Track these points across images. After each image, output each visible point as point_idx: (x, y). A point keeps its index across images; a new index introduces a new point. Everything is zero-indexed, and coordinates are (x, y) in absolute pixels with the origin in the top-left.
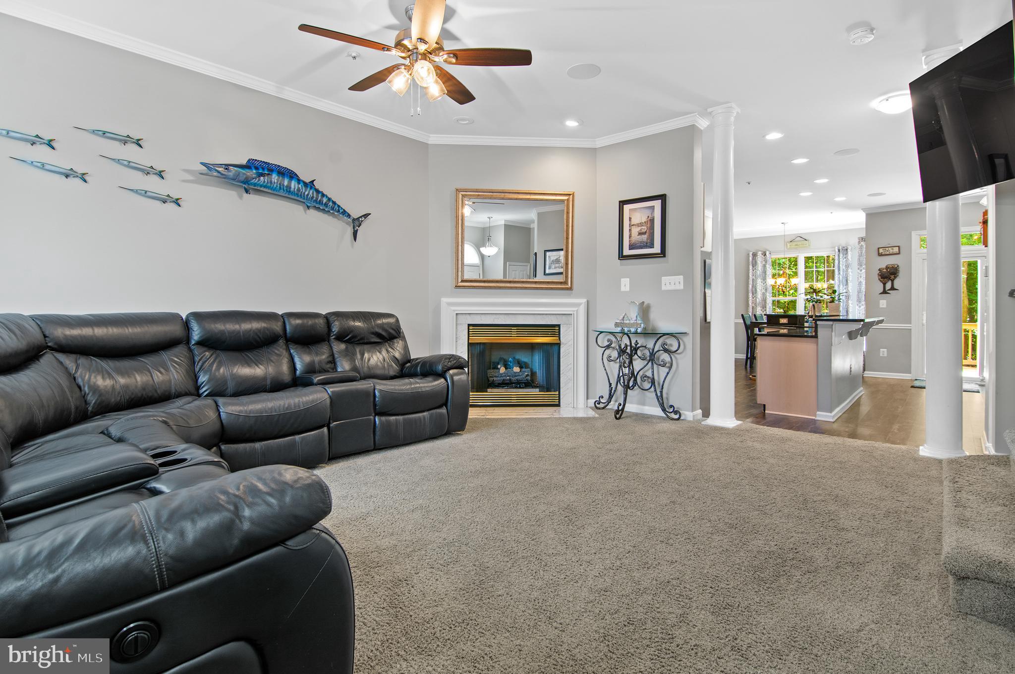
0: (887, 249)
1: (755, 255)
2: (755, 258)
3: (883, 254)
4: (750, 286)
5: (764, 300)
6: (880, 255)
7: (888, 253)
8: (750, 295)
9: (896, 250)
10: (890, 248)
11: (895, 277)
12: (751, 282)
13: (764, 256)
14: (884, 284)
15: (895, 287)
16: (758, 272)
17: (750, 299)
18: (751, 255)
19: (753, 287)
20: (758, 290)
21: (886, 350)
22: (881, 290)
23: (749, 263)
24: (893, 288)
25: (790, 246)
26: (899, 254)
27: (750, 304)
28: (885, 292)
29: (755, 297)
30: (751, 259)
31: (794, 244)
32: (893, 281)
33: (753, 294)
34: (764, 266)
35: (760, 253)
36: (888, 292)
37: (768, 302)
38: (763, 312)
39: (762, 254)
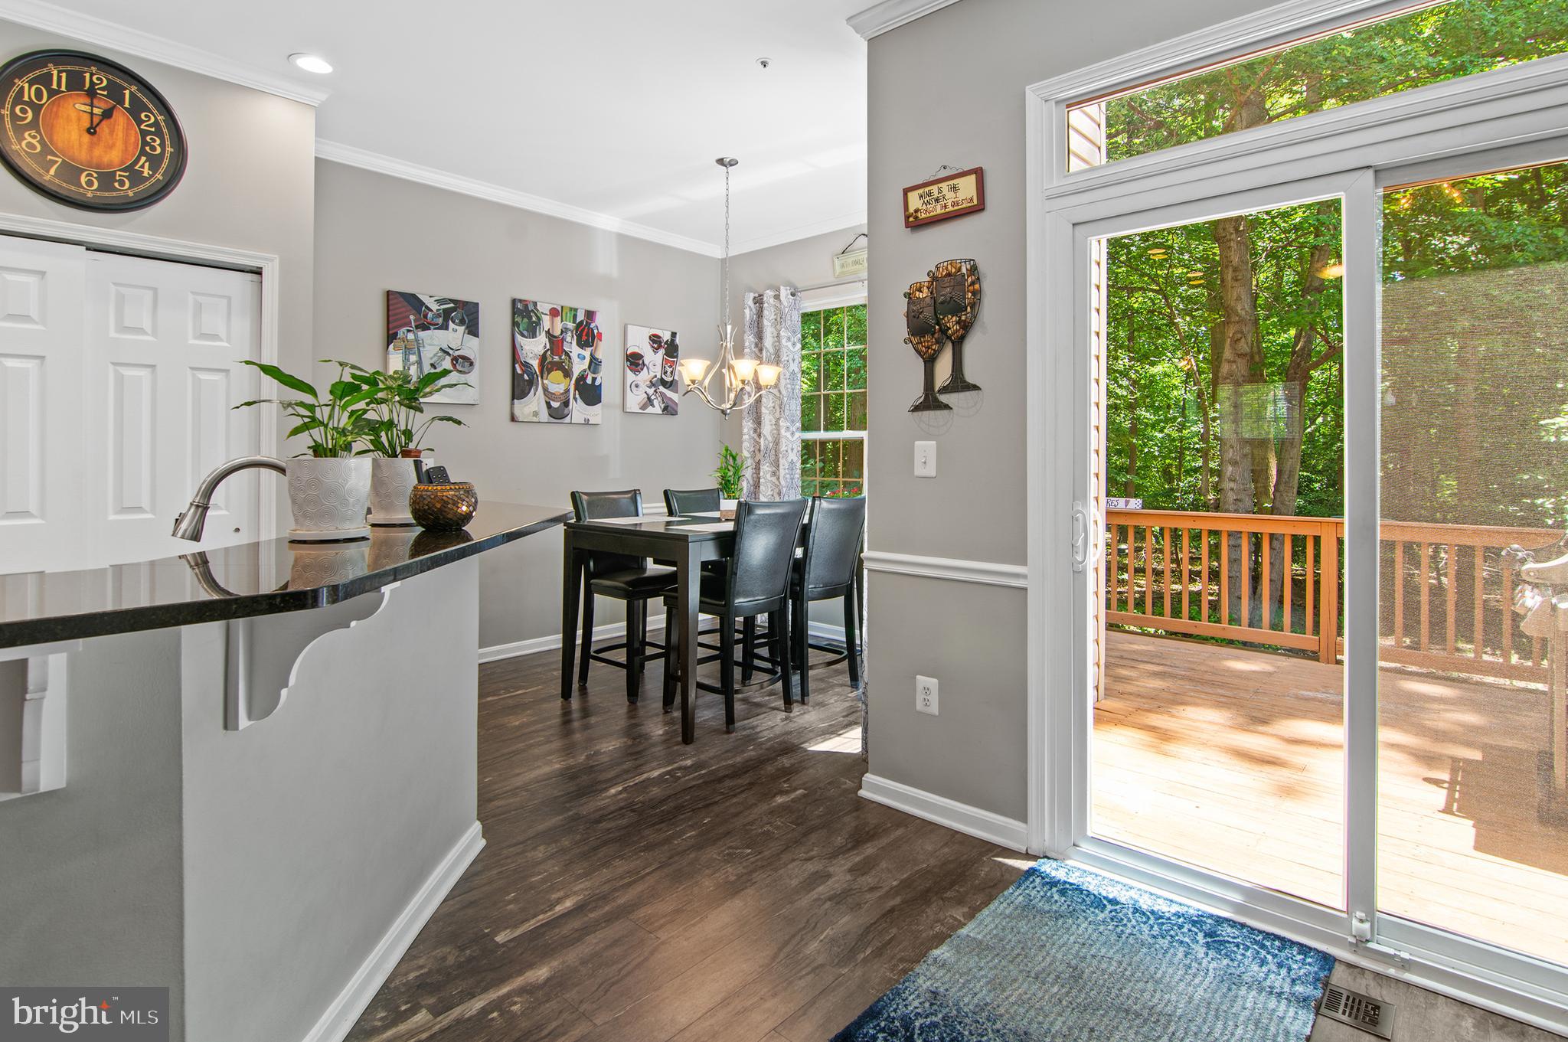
0: (934, 189)
3: (922, 216)
6: (916, 223)
7: (939, 211)
8: (747, 425)
9: (967, 188)
10: (944, 186)
11: (966, 327)
14: (930, 362)
15: (970, 377)
17: (745, 437)
20: (764, 410)
21: (935, 681)
22: (917, 393)
24: (959, 383)
25: (843, 266)
26: (979, 208)
27: (745, 453)
28: (930, 402)
32: (958, 344)
33: (760, 423)
36: (944, 398)
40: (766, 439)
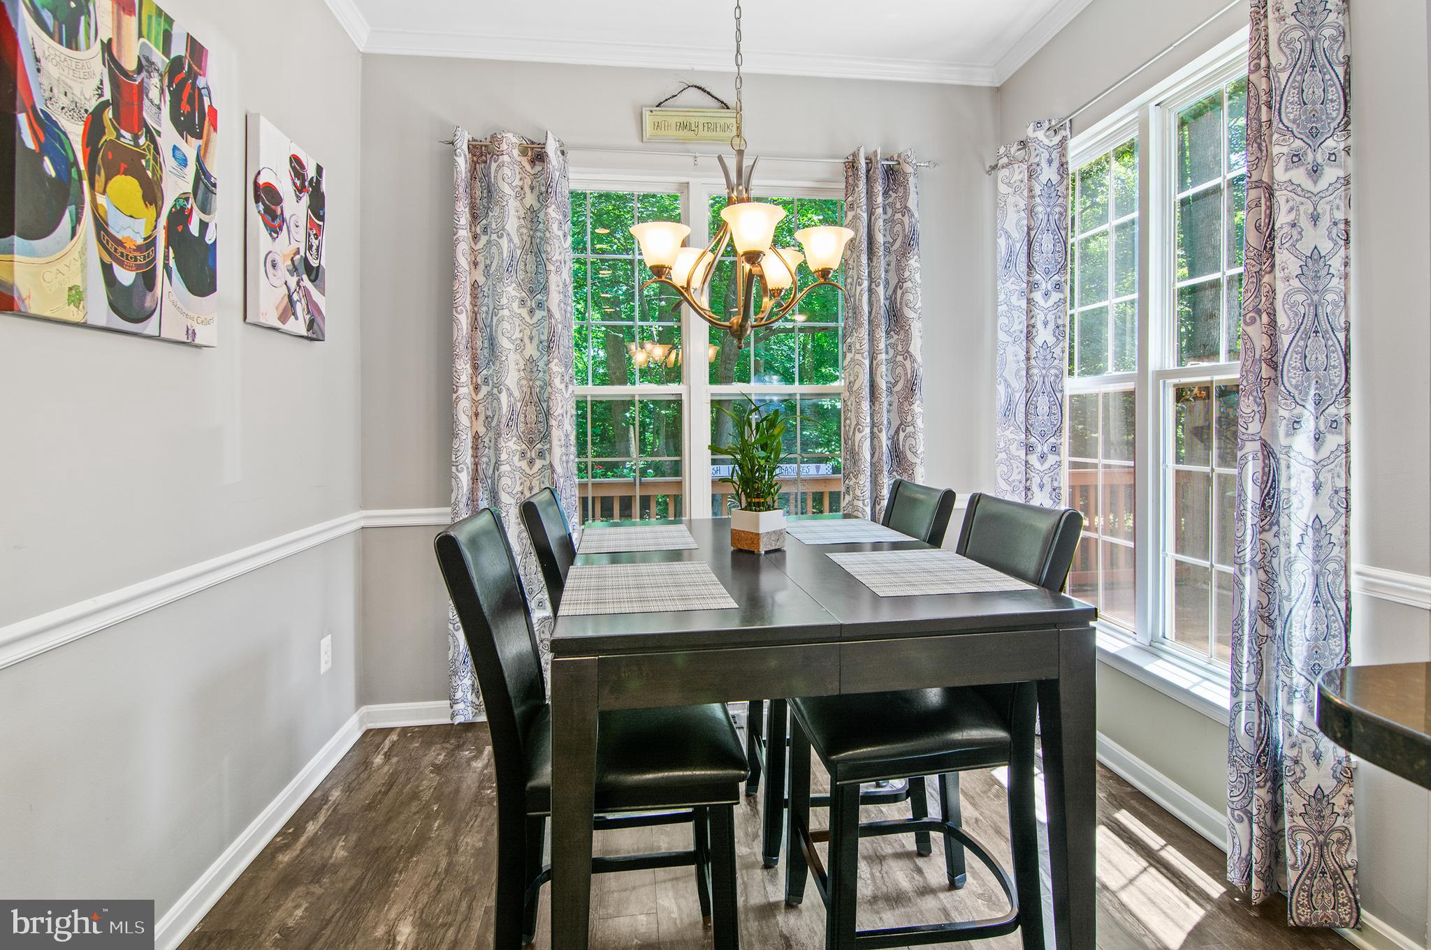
1: (482, 153)
2: (487, 175)
4: (463, 320)
5: (539, 402)
8: (463, 368)
12: (464, 299)
13: (532, 162)
16: (504, 242)
17: (463, 391)
18: (462, 147)
19: (474, 327)
20: (505, 343)
23: (454, 187)
25: (657, 126)
27: (464, 420)
29: (486, 381)
30: (462, 164)
31: (671, 117)
33: (475, 367)
34: (533, 218)
35: (510, 145)
37: (557, 410)
38: (531, 462)
39: (524, 152)
40: (510, 394)
